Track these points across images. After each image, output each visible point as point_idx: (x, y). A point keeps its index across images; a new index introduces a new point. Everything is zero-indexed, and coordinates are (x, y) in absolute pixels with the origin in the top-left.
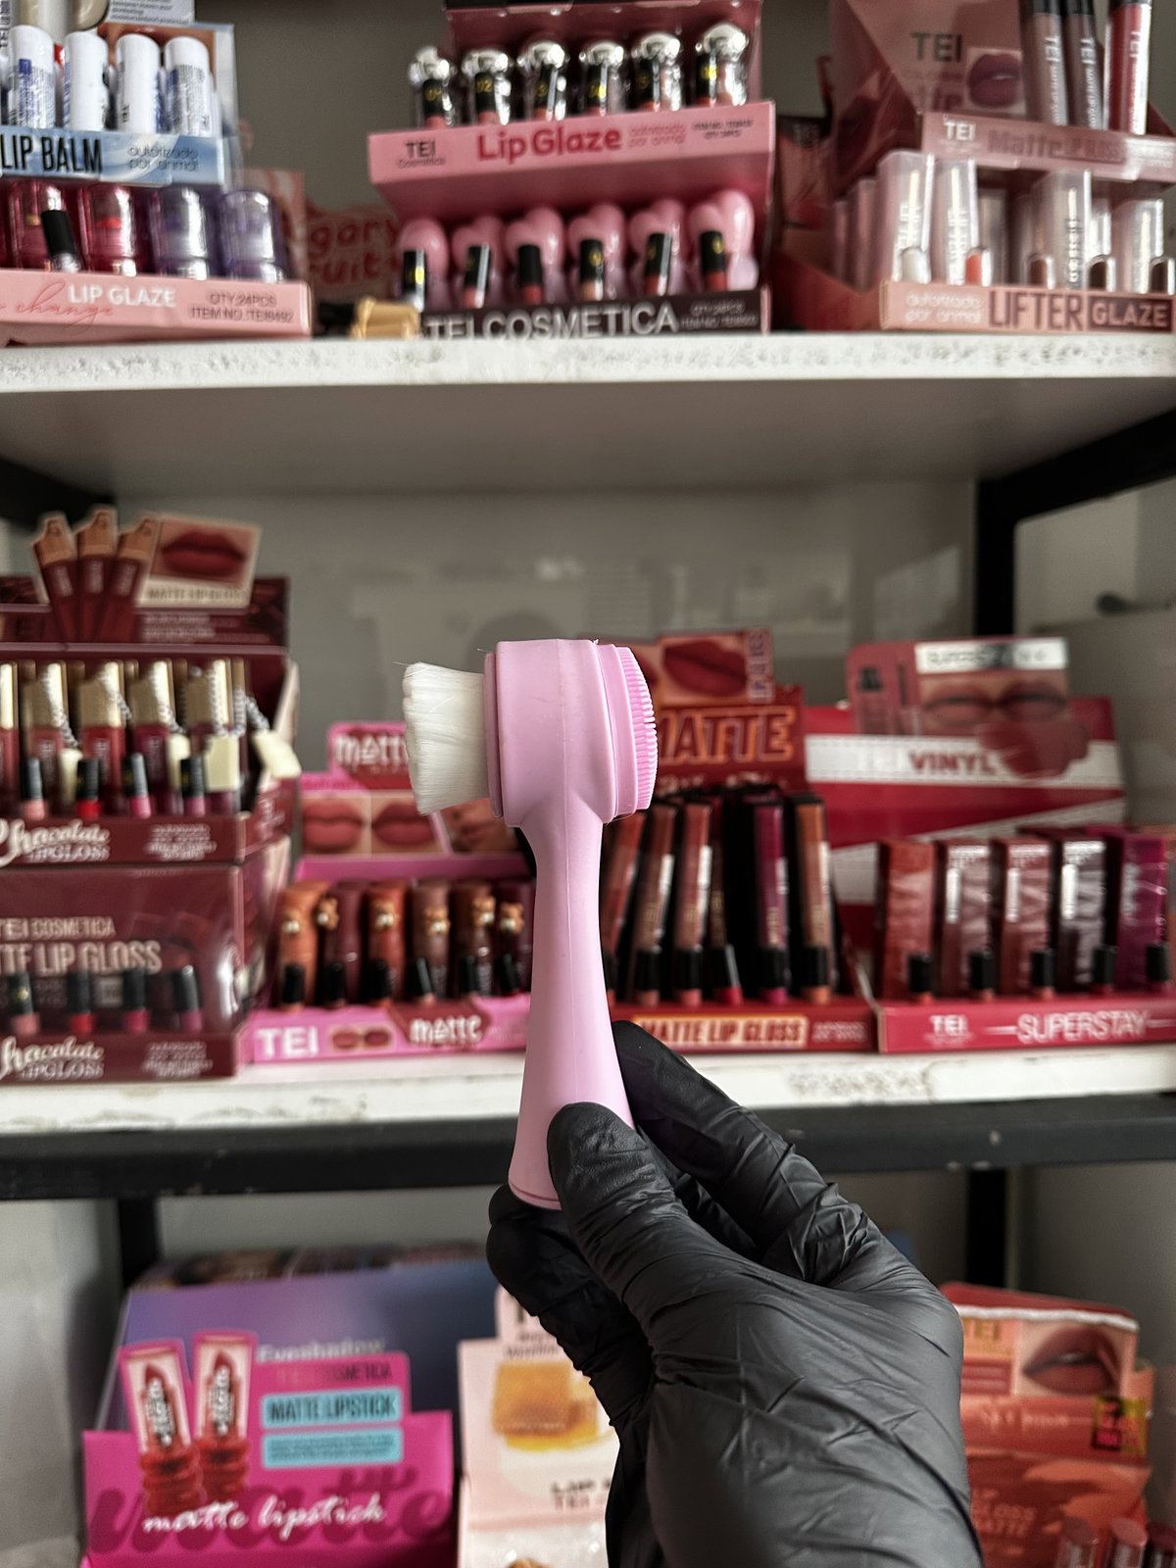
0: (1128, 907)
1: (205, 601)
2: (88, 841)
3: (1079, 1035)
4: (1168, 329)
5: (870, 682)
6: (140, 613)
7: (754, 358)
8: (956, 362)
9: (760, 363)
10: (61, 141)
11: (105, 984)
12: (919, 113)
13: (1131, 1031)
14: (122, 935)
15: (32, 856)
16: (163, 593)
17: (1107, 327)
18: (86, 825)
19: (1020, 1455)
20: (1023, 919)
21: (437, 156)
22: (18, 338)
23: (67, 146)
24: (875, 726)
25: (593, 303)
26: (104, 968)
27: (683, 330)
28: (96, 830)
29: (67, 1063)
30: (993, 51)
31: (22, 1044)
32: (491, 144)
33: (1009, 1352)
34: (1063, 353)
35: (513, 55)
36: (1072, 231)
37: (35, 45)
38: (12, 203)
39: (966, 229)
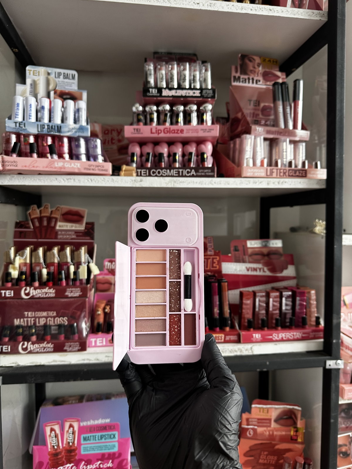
0: (297, 308)
1: (73, 228)
2: (50, 292)
3: (287, 338)
4: (305, 176)
5: (236, 250)
6: (57, 231)
7: (213, 183)
8: (258, 184)
9: (215, 184)
11: (53, 328)
12: (251, 125)
13: (298, 337)
14: (58, 316)
15: (35, 296)
16: (63, 226)
17: (292, 176)
18: (50, 288)
19: (273, 442)
20: (273, 310)
21: (141, 132)
22: (41, 173)
23: (53, 127)
24: (238, 260)
25: (176, 168)
26: (53, 324)
27: (197, 176)
28: (52, 289)
29: (44, 348)
30: (267, 104)
31: (33, 343)
32: (154, 131)
33: (271, 416)
34: (282, 182)
35: (158, 107)
36: (284, 152)
37: (46, 103)
38: (40, 140)
39: (261, 152)
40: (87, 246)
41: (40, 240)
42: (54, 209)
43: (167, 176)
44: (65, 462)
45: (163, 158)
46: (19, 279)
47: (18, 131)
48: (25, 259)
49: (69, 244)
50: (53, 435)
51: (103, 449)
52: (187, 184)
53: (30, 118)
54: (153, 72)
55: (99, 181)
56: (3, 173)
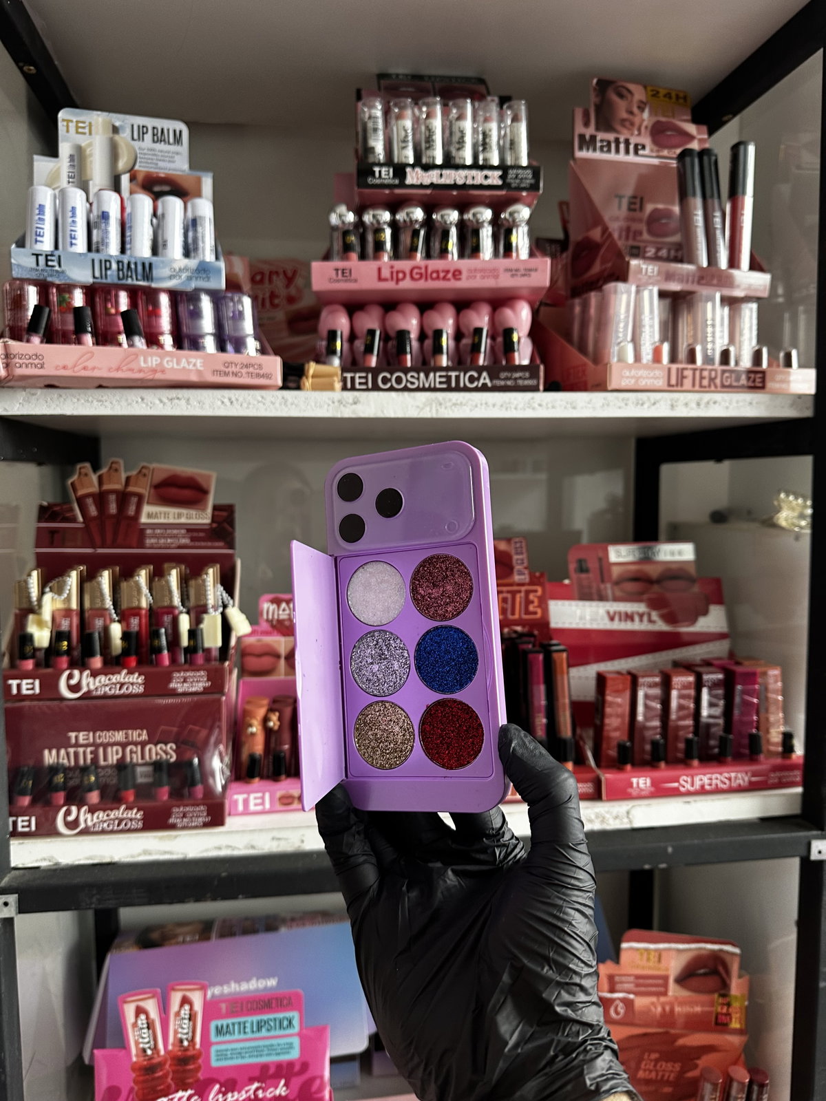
0: (736, 712)
1: (183, 520)
2: (131, 682)
3: (713, 786)
4: (763, 387)
5: (582, 569)
6: (142, 527)
7: (537, 406)
8: (649, 407)
9: (539, 407)
10: (129, 264)
11: (139, 770)
13: (742, 784)
14: (153, 740)
15: (94, 693)
16: (156, 516)
17: (730, 386)
18: (131, 672)
19: (673, 1031)
20: (680, 718)
21: (353, 278)
22: (104, 384)
23: (133, 266)
24: (586, 595)
25: (442, 369)
27: (495, 389)
28: (136, 675)
30: (660, 206)
31: (92, 810)
32: (386, 273)
33: (667, 969)
34: (708, 403)
35: (393, 213)
36: (709, 326)
37: (111, 203)
38: (98, 300)
39: (652, 326)
40: (218, 566)
41: (100, 551)
42: (134, 473)
43: (418, 389)
44: (173, 1086)
45: (408, 343)
46: (52, 651)
47: (42, 277)
48: (65, 598)
49: (176, 559)
50: (142, 1024)
51: (265, 1053)
52: (471, 410)
53: (72, 244)
54: (380, 125)
55: (249, 404)
56: (9, 384)
